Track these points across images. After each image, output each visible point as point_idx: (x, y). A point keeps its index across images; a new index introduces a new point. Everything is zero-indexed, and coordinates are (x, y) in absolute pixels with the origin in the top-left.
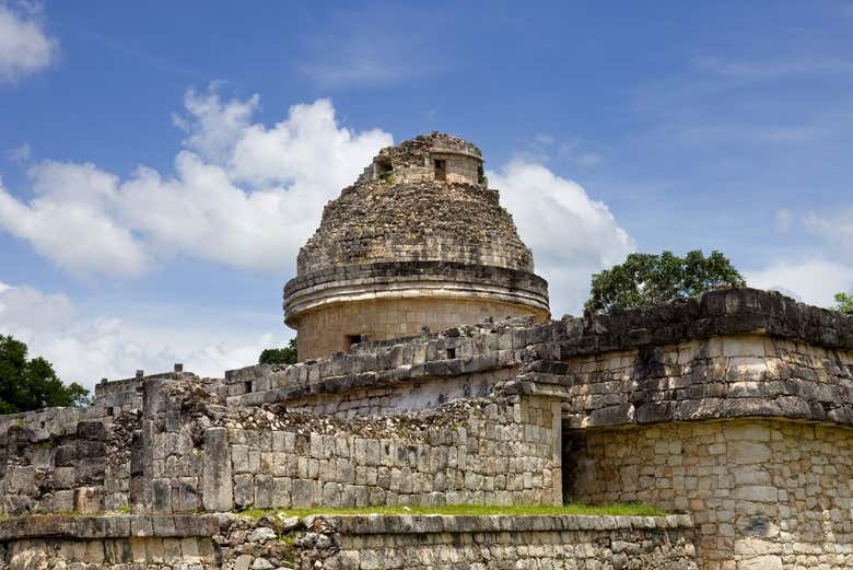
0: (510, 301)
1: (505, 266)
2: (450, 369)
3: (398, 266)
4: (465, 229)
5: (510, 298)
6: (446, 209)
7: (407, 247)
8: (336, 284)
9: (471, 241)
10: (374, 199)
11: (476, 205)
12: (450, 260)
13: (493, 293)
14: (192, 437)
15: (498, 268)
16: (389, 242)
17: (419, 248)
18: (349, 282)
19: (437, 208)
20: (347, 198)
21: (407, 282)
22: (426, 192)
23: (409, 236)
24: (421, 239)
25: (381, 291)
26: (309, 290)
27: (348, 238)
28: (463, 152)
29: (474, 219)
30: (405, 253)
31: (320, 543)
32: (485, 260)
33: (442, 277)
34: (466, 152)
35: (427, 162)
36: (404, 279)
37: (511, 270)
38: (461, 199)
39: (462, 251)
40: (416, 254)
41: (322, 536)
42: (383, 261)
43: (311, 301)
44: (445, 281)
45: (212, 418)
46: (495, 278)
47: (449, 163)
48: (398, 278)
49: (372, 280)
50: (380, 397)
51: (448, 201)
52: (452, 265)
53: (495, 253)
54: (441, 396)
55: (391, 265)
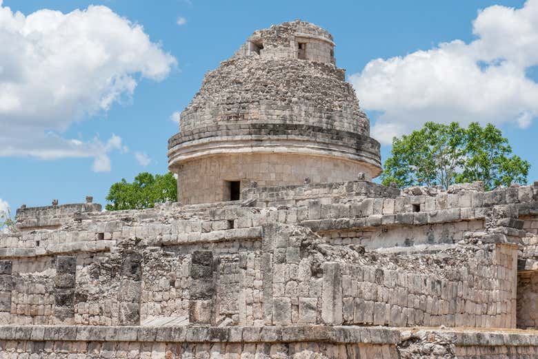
0: (357, 160)
1: (352, 131)
2: (417, 219)
3: (271, 126)
4: (322, 100)
5: (357, 157)
6: (308, 83)
7: (278, 112)
8: (218, 139)
9: (327, 110)
10: (249, 71)
11: (330, 81)
12: (311, 124)
13: (343, 152)
14: (311, 268)
15: (348, 132)
16: (263, 107)
17: (287, 113)
18: (230, 138)
19: (301, 81)
20: (226, 69)
21: (278, 140)
22: (292, 68)
23: (279, 103)
24: (289, 105)
25: (256, 146)
26: (195, 143)
27: (229, 103)
28: (320, 37)
29: (329, 92)
30: (276, 117)
31: (436, 350)
32: (337, 126)
33: (306, 138)
34: (323, 38)
35: (292, 43)
36: (276, 137)
37: (357, 134)
38: (319, 75)
39: (321, 117)
40: (284, 118)
41: (438, 346)
42: (258, 122)
43: (196, 151)
44: (308, 141)
45: (324, 254)
46: (346, 140)
47: (309, 46)
48: (270, 136)
49: (249, 137)
50: (352, 238)
51: (310, 77)
52: (313, 128)
53: (345, 120)
54: (407, 240)
55: (266, 126)
